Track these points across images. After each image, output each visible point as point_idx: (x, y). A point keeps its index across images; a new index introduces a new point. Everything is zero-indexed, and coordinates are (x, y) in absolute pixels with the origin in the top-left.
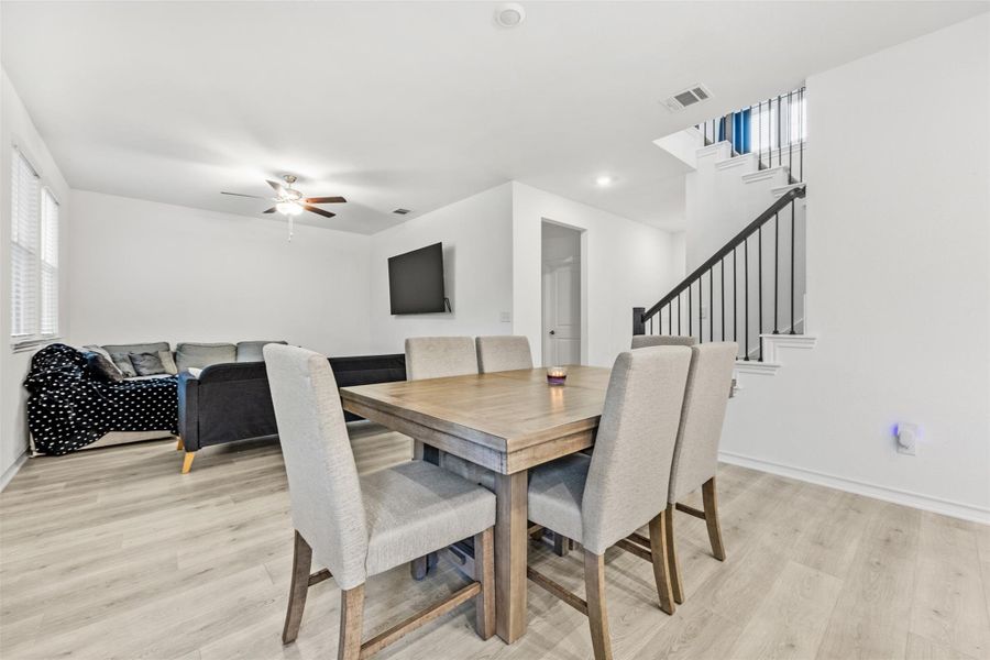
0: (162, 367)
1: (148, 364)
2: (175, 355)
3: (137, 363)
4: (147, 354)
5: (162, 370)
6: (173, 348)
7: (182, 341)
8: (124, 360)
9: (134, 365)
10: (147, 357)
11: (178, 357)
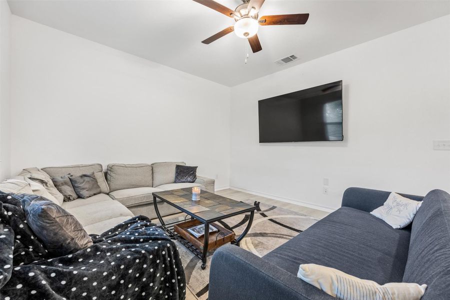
0: (99, 187)
1: (87, 186)
2: (106, 174)
3: (76, 185)
4: (85, 176)
5: (98, 190)
6: (105, 168)
7: (112, 162)
8: (65, 183)
9: (74, 187)
10: (86, 179)
11: (109, 177)
